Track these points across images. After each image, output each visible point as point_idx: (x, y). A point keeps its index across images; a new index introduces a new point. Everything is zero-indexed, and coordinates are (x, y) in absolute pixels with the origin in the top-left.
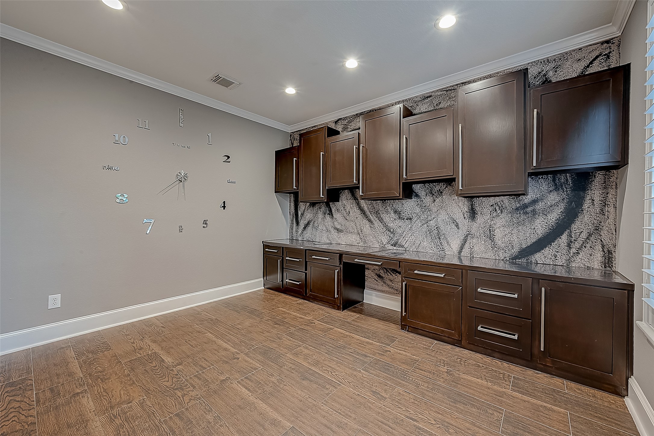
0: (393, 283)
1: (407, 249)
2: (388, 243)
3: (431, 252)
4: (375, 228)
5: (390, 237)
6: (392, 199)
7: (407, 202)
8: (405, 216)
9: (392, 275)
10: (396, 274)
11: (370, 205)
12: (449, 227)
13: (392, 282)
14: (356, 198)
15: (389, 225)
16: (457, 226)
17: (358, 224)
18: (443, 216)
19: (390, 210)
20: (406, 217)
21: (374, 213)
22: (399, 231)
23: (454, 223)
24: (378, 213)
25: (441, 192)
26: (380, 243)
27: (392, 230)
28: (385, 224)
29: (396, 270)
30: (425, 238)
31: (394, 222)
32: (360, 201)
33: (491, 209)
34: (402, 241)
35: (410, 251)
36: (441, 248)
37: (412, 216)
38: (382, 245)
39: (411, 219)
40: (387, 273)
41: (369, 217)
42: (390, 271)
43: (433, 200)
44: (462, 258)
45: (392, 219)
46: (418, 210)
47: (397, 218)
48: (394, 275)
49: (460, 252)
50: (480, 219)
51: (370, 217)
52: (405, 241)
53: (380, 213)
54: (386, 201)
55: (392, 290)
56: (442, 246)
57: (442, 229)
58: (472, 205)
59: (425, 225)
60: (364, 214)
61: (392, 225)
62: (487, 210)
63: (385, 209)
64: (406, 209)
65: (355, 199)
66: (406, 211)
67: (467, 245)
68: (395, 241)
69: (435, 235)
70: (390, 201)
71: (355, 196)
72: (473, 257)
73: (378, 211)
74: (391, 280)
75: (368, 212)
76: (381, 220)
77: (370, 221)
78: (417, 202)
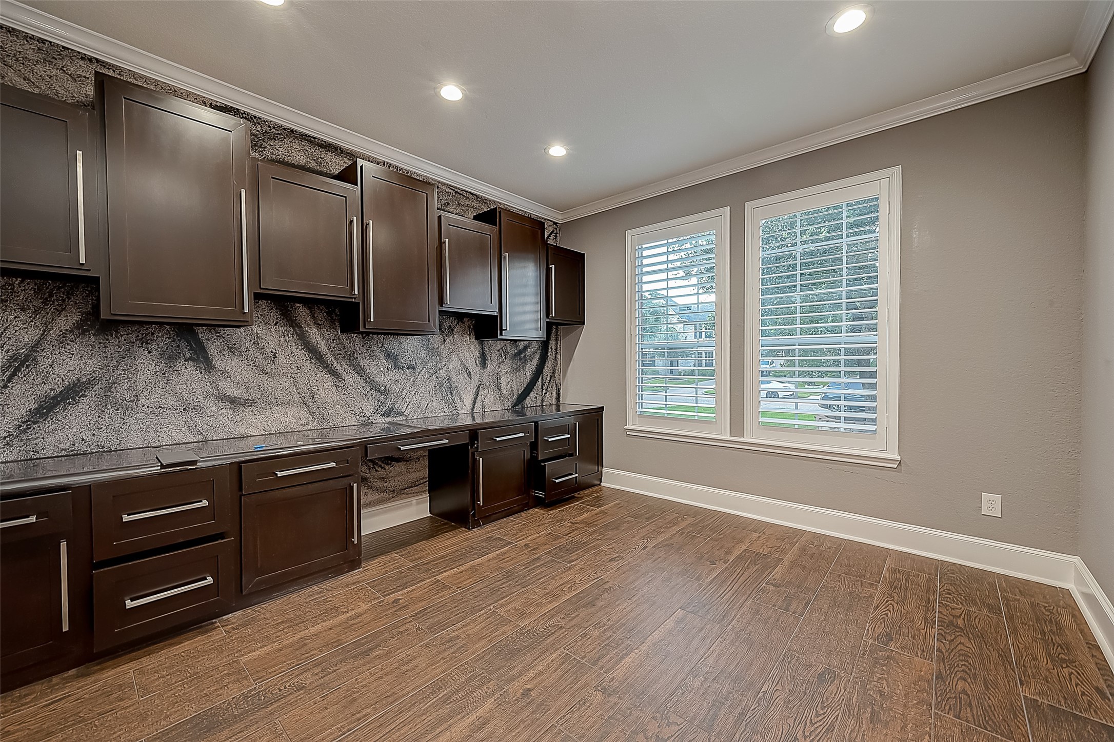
0: (386, 482)
1: (409, 416)
2: (376, 412)
3: (442, 414)
4: (348, 387)
5: (378, 401)
6: (381, 334)
7: (407, 339)
8: (405, 364)
9: (385, 469)
10: (391, 464)
11: (333, 340)
12: (462, 378)
13: (383, 481)
14: (296, 324)
15: (377, 379)
16: (469, 375)
17: (302, 383)
18: (455, 363)
19: (377, 352)
20: (407, 364)
21: (344, 357)
22: (396, 388)
23: (466, 371)
24: (352, 358)
25: (453, 330)
26: (359, 415)
27: (383, 388)
28: (369, 378)
29: (392, 456)
30: (434, 396)
31: (386, 374)
32: (308, 332)
33: (498, 353)
34: (400, 406)
35: (414, 419)
36: (453, 407)
37: (416, 363)
38: (364, 419)
39: (413, 368)
40: (375, 468)
41: (332, 365)
42: (380, 463)
43: (443, 340)
44: (475, 415)
45: (382, 369)
46: (423, 354)
47: (391, 366)
48: (387, 467)
49: (473, 409)
50: (490, 366)
51: (335, 366)
52: (406, 405)
53: (357, 358)
54: (371, 335)
55: (384, 495)
56: (455, 403)
57: (453, 380)
58: (482, 349)
59: (434, 377)
60: (318, 359)
61: (382, 379)
62: (495, 355)
63: (367, 350)
64: (406, 351)
65: (291, 326)
66: (406, 355)
67: (479, 398)
68: (388, 406)
69: (447, 389)
70: (378, 336)
71: (291, 318)
72: (485, 411)
73: (354, 353)
74: (383, 478)
75: (329, 355)
76: (360, 371)
77: (334, 374)
78: (422, 341)
